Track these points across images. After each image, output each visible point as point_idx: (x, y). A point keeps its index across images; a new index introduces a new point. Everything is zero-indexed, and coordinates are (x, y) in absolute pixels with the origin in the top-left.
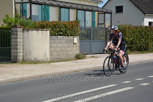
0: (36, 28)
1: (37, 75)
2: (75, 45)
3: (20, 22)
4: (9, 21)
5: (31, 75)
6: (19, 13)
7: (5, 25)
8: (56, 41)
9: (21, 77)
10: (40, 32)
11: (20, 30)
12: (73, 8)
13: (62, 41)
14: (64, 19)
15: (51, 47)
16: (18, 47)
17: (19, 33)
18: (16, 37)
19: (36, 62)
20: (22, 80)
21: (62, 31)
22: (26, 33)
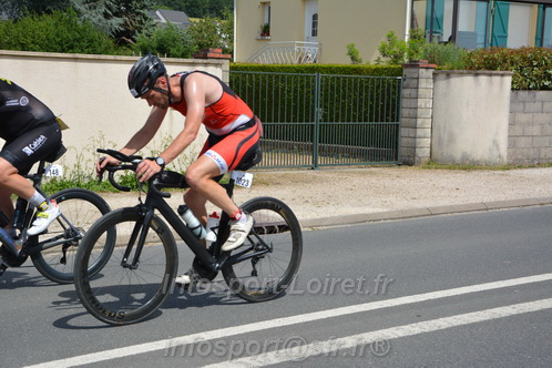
0: (471, 68)
1: (474, 201)
3: (426, 51)
4: (395, 49)
5: (457, 203)
6: (421, 27)
7: (385, 62)
8: (530, 106)
9: (428, 205)
10: (483, 79)
11: (425, 74)
13: (547, 106)
15: (512, 124)
16: (419, 121)
17: (423, 84)
18: (414, 95)
19: (468, 165)
20: (431, 213)
21: (549, 77)
22: (442, 83)
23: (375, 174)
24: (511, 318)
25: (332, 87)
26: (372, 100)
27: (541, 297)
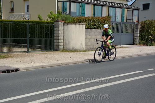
0: (74, 22)
1: (75, 61)
3: (62, 17)
4: (52, 16)
5: (70, 61)
6: (60, 10)
7: (49, 20)
8: (91, 33)
9: (62, 62)
10: (78, 25)
11: (61, 24)
12: (106, 6)
13: (95, 33)
14: (98, 14)
15: (86, 38)
16: (60, 38)
17: (60, 27)
18: (58, 30)
19: (74, 51)
20: (62, 65)
21: (96, 25)
22: (66, 26)
23: (47, 53)
26: (45, 31)
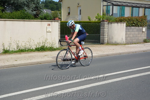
0: (116, 21)
1: (118, 52)
2: (143, 33)
3: (106, 18)
4: (99, 17)
5: (114, 53)
6: (105, 12)
7: (97, 20)
8: (130, 30)
9: (107, 53)
10: (119, 24)
11: (106, 23)
12: (143, 7)
13: (134, 30)
14: (135, 14)
15: (126, 34)
16: (105, 34)
17: (105, 25)
18: (103, 28)
19: (116, 44)
20: (108, 55)
21: (134, 23)
22: (110, 25)
23: (95, 46)
24: (126, 79)
25: (84, 26)
26: (94, 29)
27: (133, 74)
